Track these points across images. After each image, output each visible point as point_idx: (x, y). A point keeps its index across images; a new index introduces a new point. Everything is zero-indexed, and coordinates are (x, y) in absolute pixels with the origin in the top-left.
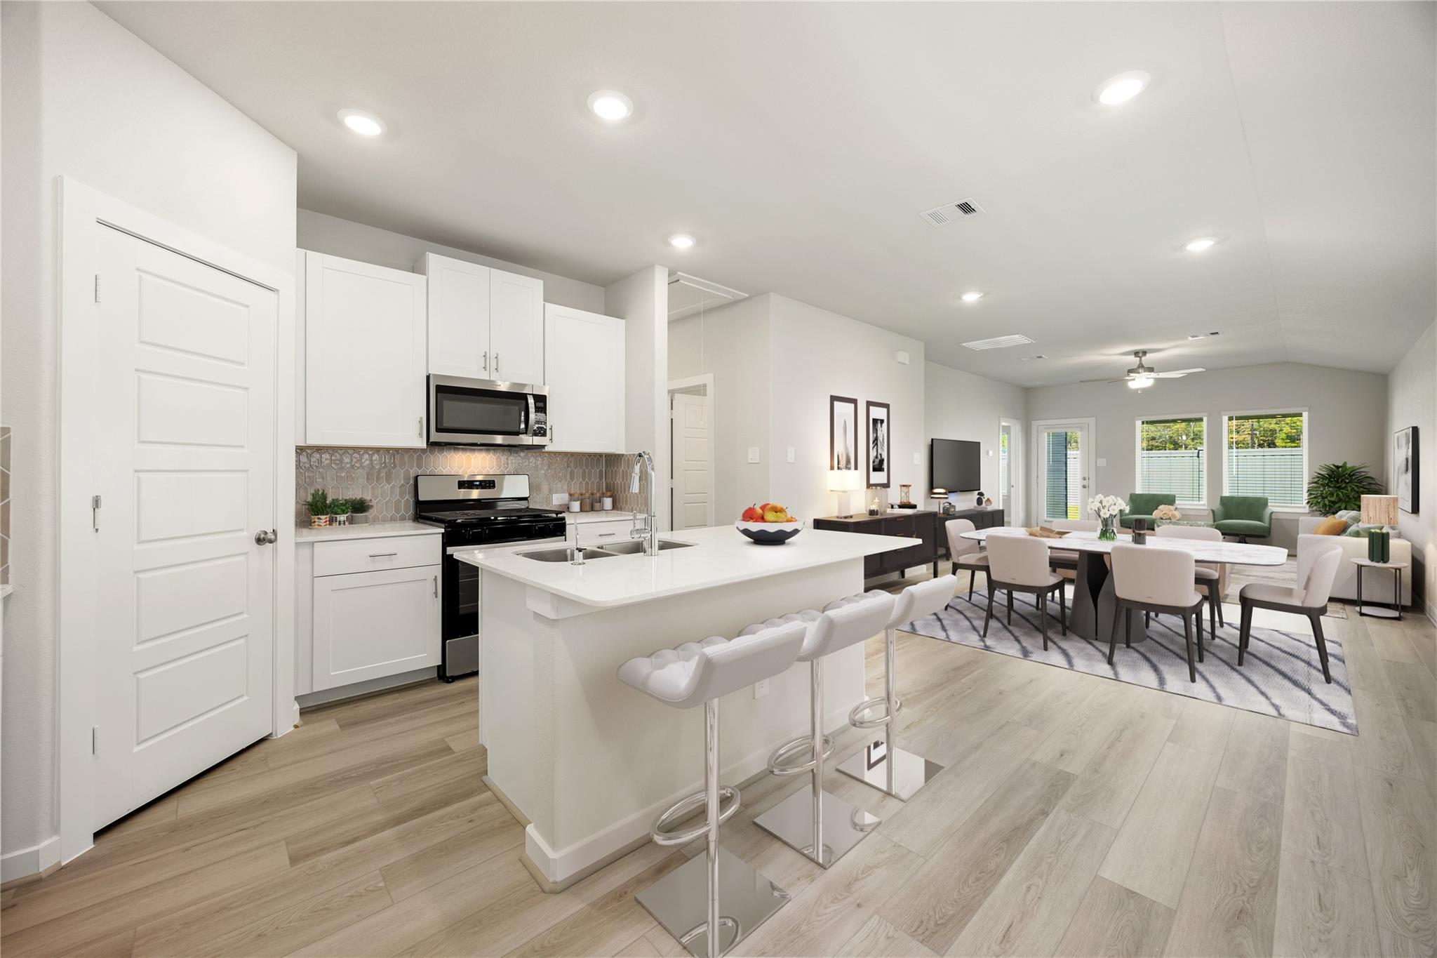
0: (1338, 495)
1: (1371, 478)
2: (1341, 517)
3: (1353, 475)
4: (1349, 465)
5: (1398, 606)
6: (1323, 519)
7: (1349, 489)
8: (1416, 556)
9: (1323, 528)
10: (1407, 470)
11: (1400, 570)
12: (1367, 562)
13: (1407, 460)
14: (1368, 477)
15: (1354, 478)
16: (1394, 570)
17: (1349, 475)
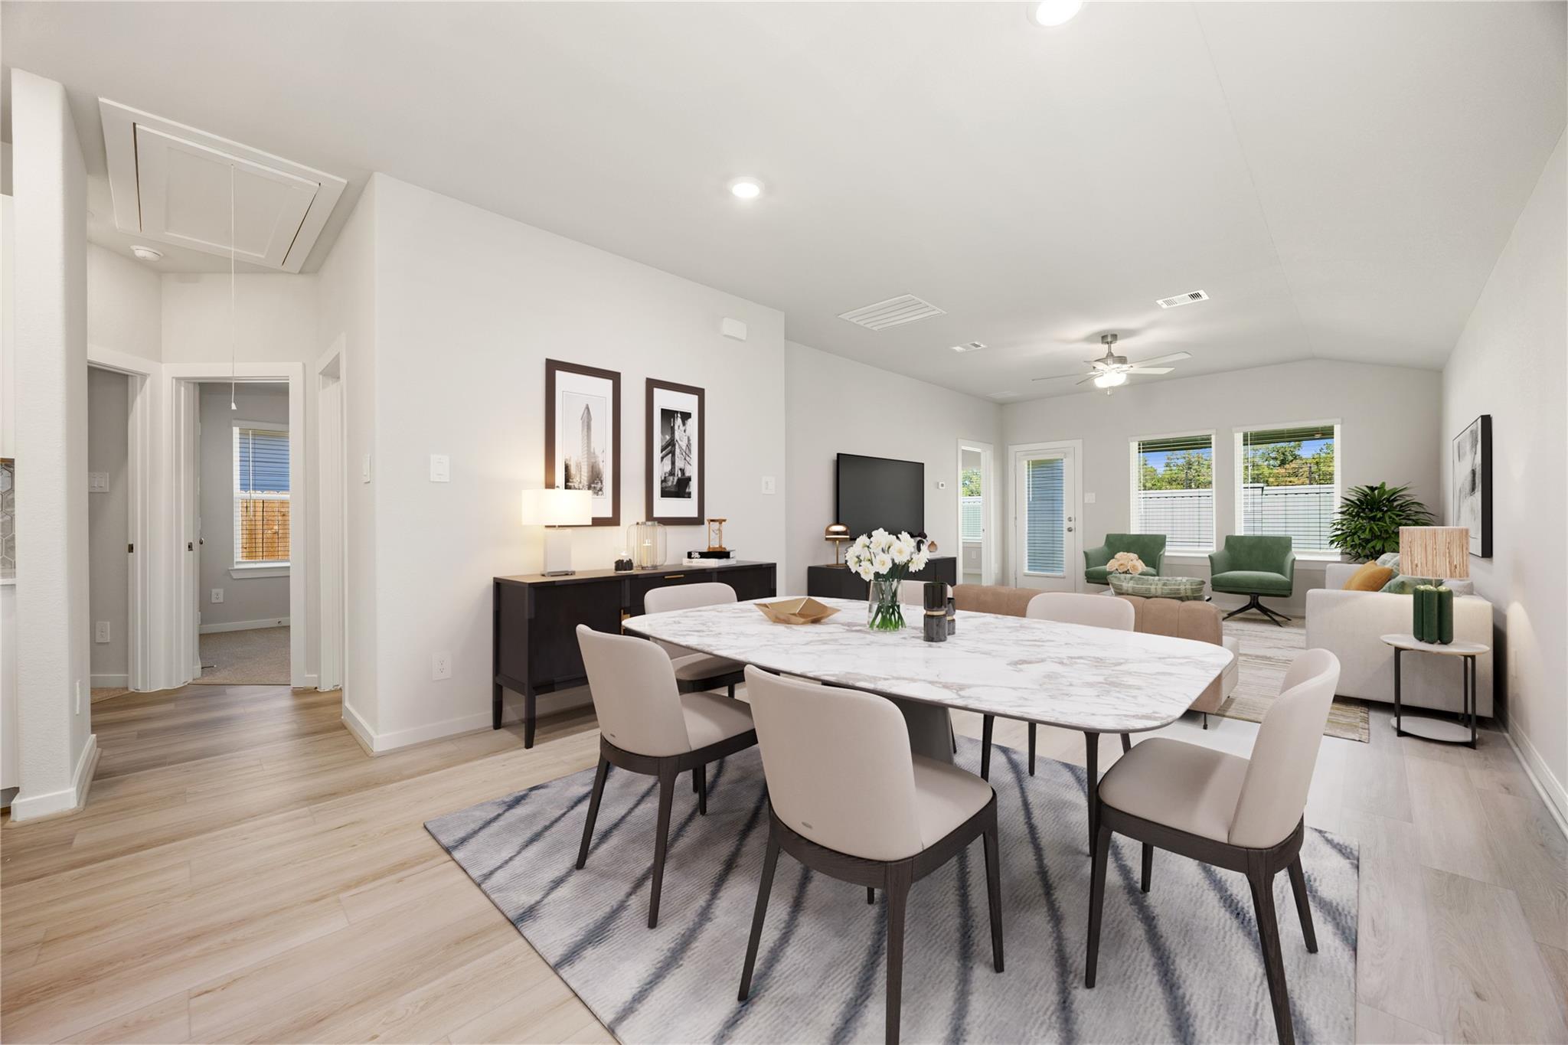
0: (1371, 530)
1: (1419, 504)
2: (1384, 563)
3: (1395, 500)
4: (1388, 488)
5: (1470, 716)
6: (1356, 567)
7: (1388, 520)
8: (1499, 625)
9: (1357, 580)
10: (1473, 489)
11: (1473, 657)
12: (1409, 641)
13: (1474, 472)
14: (1413, 503)
15: (1395, 504)
16: (1463, 658)
17: (1388, 500)
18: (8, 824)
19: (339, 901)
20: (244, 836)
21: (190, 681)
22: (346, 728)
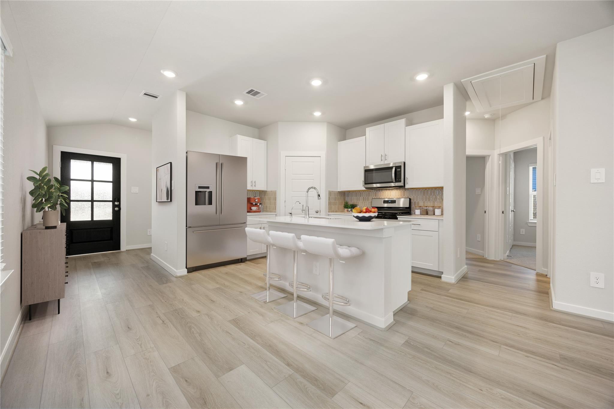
18: (441, 280)
19: (500, 347)
20: (487, 311)
21: (502, 259)
22: (548, 294)
